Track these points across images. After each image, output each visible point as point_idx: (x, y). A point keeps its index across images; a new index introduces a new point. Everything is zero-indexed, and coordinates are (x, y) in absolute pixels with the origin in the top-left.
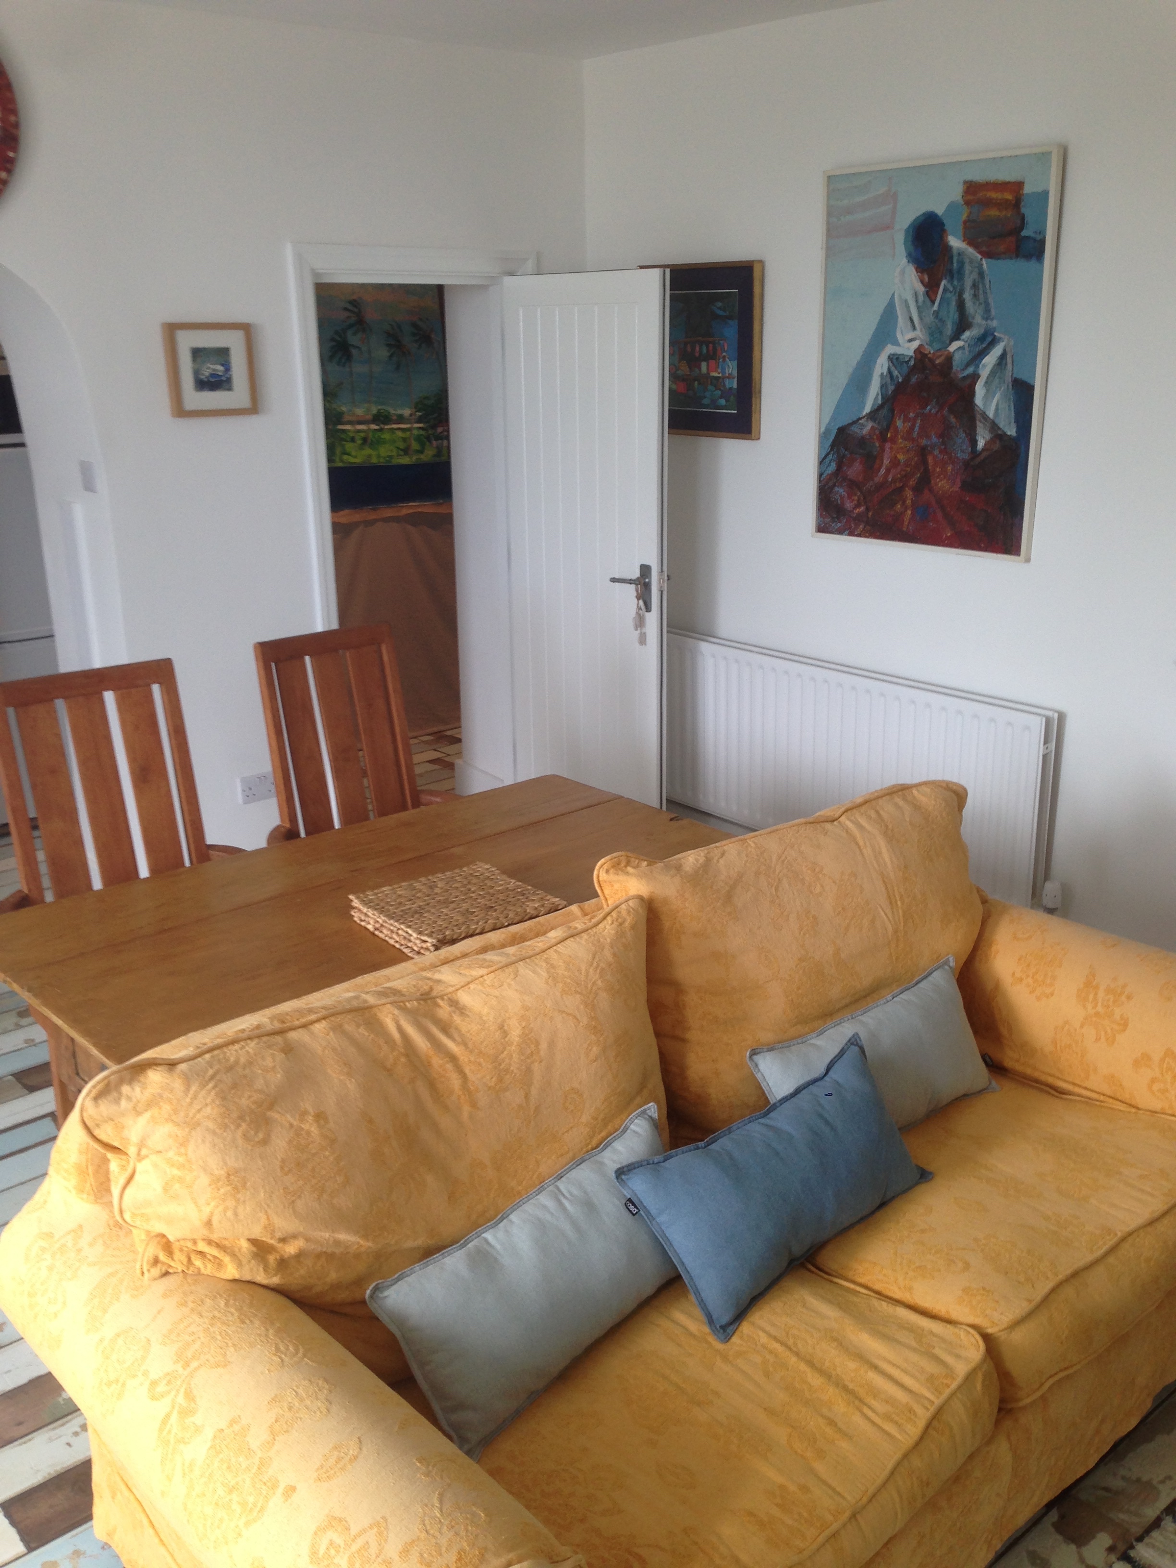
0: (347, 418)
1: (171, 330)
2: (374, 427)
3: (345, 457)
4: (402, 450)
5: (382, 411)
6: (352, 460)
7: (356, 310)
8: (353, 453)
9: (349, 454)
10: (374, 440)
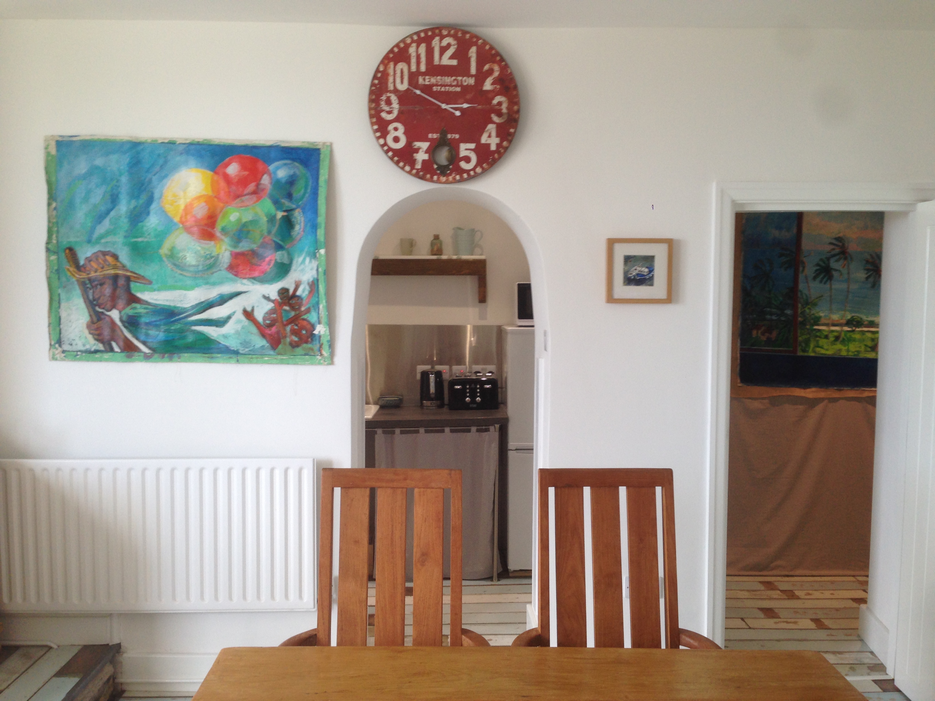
0: (823, 321)
1: (611, 243)
2: (846, 328)
3: (818, 349)
4: (870, 347)
5: (855, 317)
6: (823, 351)
7: (840, 244)
8: (826, 347)
9: (822, 347)
10: (845, 338)
